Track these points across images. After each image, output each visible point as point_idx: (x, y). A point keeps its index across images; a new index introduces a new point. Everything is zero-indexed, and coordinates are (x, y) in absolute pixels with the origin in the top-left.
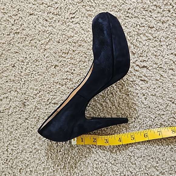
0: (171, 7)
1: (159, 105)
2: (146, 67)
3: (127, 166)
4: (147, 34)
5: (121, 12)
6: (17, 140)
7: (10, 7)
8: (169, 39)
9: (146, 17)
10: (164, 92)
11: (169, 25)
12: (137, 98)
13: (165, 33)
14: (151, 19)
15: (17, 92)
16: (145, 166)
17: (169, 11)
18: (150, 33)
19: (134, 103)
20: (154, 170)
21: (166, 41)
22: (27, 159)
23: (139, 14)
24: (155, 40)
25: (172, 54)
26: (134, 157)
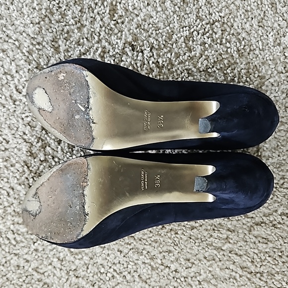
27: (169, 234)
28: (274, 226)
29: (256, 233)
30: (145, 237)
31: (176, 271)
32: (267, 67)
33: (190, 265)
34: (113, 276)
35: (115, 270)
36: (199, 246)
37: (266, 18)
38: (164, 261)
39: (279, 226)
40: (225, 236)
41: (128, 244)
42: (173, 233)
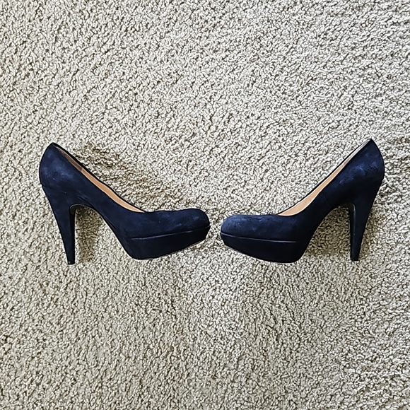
0: (130, 92)
1: (260, 98)
2: (211, 117)
3: (343, 132)
4: (168, 119)
5: (138, 154)
6: (331, 287)
7: (133, 318)
8: (172, 92)
9: (144, 121)
10: (242, 93)
11: (154, 93)
12: (253, 125)
13: (165, 97)
14: (147, 115)
15: (260, 294)
16: (339, 108)
17: (136, 94)
18: (166, 116)
19: (260, 129)
20: (342, 98)
21: (175, 95)
22: (355, 269)
23: (140, 132)
24: (174, 109)
25: (191, 87)
26: (330, 123)
27: (131, 310)
28: (140, 396)
29: (134, 381)
30: (128, 291)
31: (103, 317)
32: (267, 383)
33: (107, 328)
34: (98, 268)
35: (103, 269)
36: (122, 334)
37: (307, 380)
38: (110, 307)
39: (140, 400)
40: (131, 355)
41: (123, 278)
42: (132, 312)
